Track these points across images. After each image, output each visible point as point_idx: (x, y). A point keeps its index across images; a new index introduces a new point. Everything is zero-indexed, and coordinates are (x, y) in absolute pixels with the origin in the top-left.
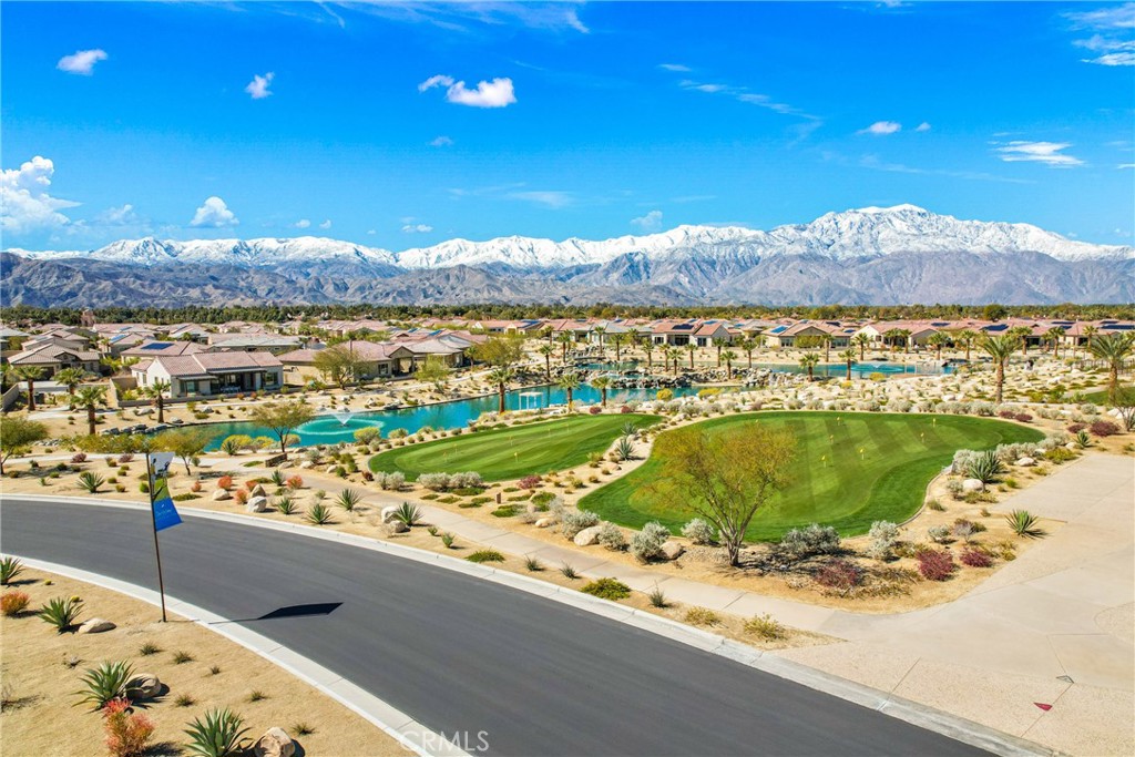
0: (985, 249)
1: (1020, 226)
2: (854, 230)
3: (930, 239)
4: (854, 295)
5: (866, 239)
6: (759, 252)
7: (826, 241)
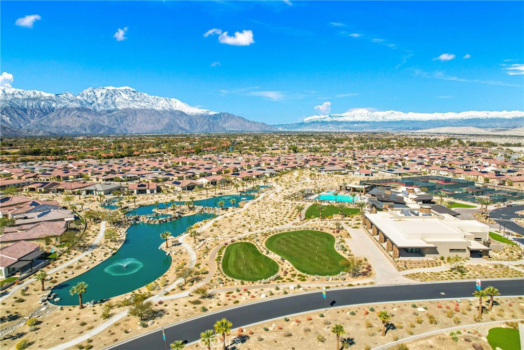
0: (161, 108)
1: (173, 100)
2: (104, 97)
3: (138, 103)
4: (107, 128)
5: (109, 101)
6: (54, 105)
7: (90, 101)
